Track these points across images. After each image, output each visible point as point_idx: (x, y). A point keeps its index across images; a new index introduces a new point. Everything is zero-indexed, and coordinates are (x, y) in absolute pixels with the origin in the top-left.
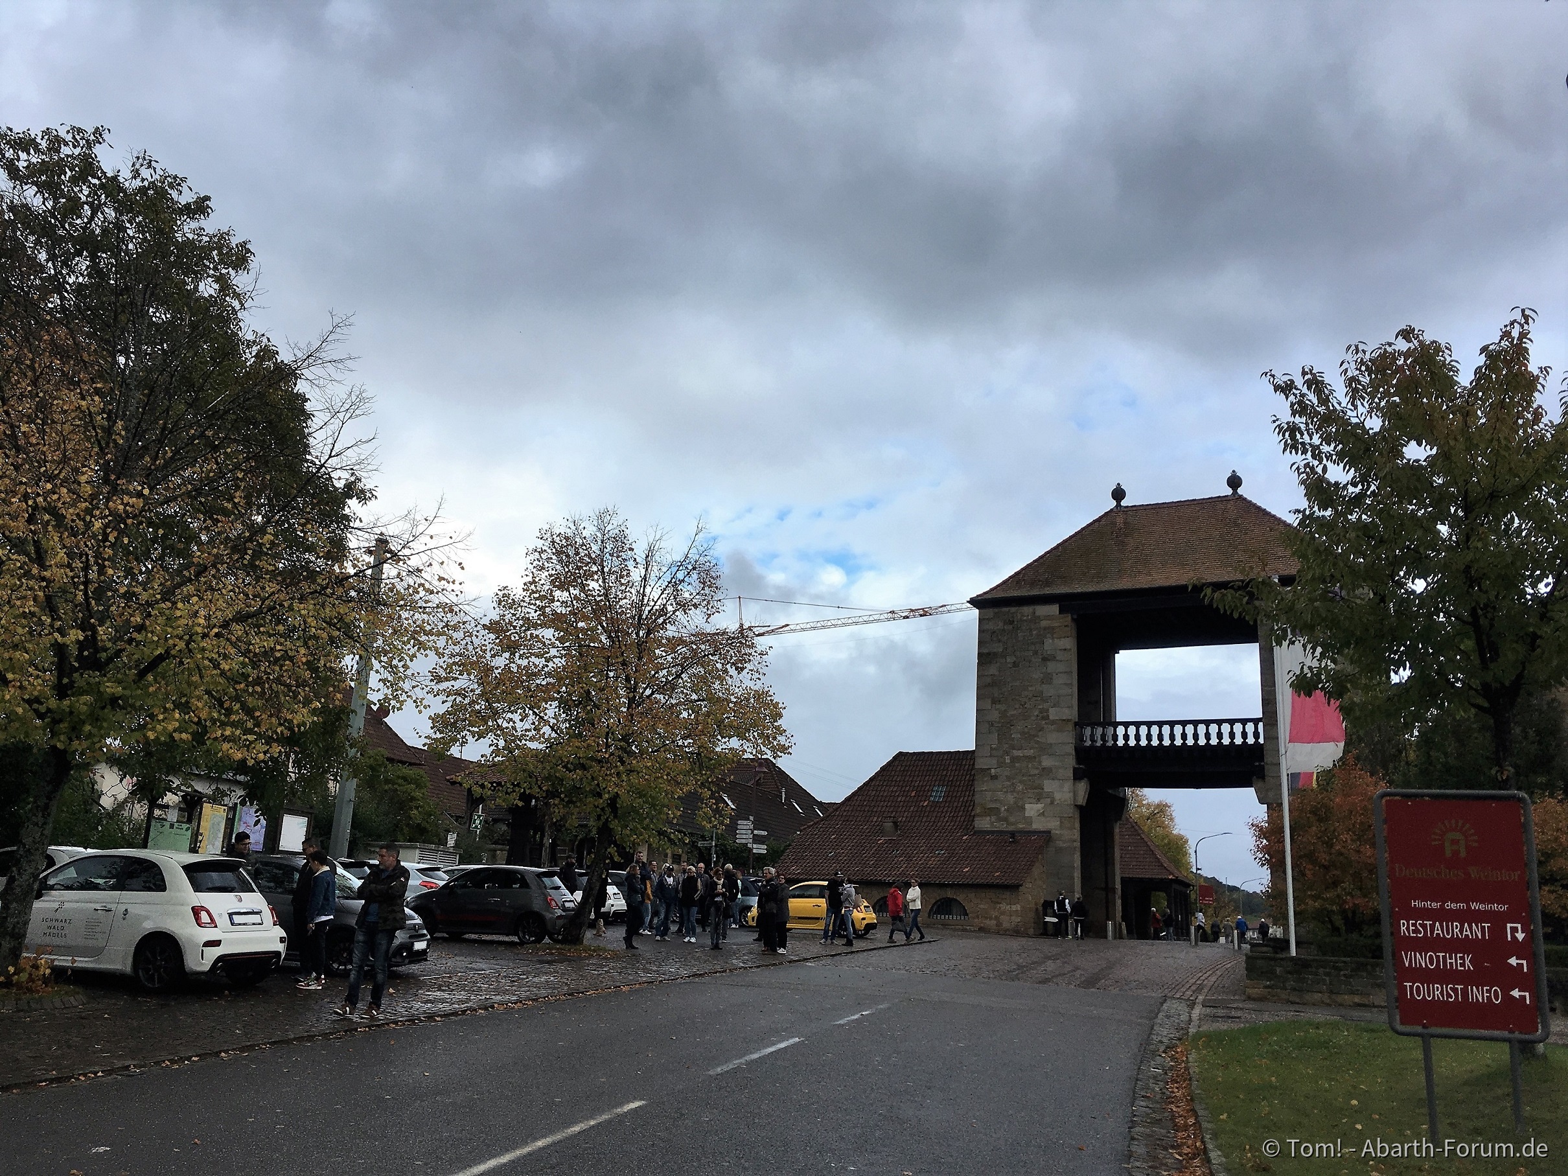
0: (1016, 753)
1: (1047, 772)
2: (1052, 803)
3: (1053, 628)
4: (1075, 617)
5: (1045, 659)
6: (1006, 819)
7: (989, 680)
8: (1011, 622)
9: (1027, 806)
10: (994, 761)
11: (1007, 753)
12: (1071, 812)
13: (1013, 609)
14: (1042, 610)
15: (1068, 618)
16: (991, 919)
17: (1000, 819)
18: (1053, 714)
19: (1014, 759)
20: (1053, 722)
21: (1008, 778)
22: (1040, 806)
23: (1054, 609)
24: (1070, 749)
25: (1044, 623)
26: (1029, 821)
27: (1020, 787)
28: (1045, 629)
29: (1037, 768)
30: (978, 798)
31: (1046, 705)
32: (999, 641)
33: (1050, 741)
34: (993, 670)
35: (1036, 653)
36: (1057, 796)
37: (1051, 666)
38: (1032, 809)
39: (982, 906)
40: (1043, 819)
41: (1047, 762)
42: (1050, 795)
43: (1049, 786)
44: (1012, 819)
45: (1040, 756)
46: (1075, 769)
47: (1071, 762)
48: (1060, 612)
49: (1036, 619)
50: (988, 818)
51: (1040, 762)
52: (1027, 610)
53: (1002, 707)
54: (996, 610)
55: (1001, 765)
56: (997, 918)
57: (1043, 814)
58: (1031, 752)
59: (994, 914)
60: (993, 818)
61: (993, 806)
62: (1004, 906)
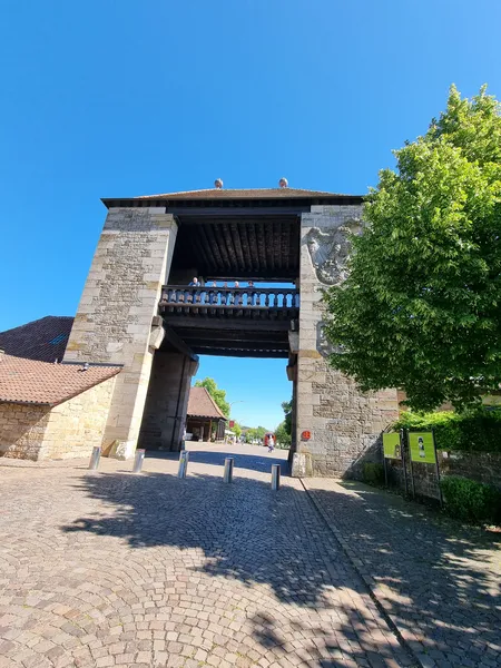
1: (131, 318)
2: (130, 342)
3: (159, 222)
4: (177, 217)
6: (90, 354)
7: (104, 252)
9: (110, 344)
13: (133, 209)
14: (153, 210)
15: (171, 216)
17: (85, 354)
18: (147, 278)
20: (145, 283)
22: (120, 344)
23: (162, 209)
25: (152, 219)
26: (109, 355)
28: (153, 222)
29: (125, 316)
30: (71, 336)
31: (142, 272)
32: (119, 227)
33: (140, 296)
34: (109, 246)
36: (136, 337)
37: (151, 246)
38: (113, 346)
40: (120, 355)
41: (133, 311)
42: (130, 336)
43: (131, 328)
44: (95, 354)
47: (152, 312)
48: (167, 212)
49: (147, 215)
51: (128, 311)
52: (142, 210)
54: (121, 208)
55: (97, 311)
57: (121, 351)
60: (80, 352)
61: (83, 343)
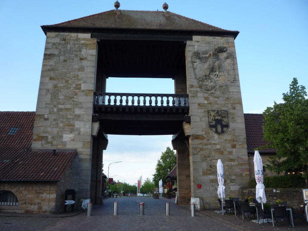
0: (61, 106)
1: (78, 117)
2: (79, 134)
3: (87, 45)
4: (99, 40)
5: (81, 59)
6: (51, 143)
7: (49, 67)
8: (64, 40)
9: (64, 136)
10: (47, 111)
11: (55, 106)
12: (89, 139)
13: (66, 34)
14: (82, 36)
15: (95, 41)
16: (35, 204)
17: (48, 143)
18: (83, 87)
19: (59, 110)
20: (83, 91)
21: (55, 120)
22: (71, 136)
23: (88, 36)
24: (91, 105)
25: (82, 42)
26: (65, 144)
27: (61, 125)
28: (83, 44)
29: (72, 115)
30: (35, 131)
31: (79, 82)
32: (57, 48)
33: (80, 101)
34: (52, 62)
35: (76, 56)
36: (82, 130)
37: (84, 63)
38: (67, 137)
39: (29, 196)
40: (73, 143)
41: (78, 111)
42: (78, 130)
43: (78, 124)
44: (55, 143)
45: (74, 108)
46: (93, 116)
47: (91, 112)
48: (91, 37)
49: (78, 39)
50: (40, 142)
51: (74, 112)
52: (74, 35)
53: (55, 82)
54: (57, 33)
55: (51, 113)
56: (39, 203)
57: (73, 140)
58: (68, 106)
59: (37, 201)
60: (44, 142)
61: (45, 135)
62: (45, 195)
